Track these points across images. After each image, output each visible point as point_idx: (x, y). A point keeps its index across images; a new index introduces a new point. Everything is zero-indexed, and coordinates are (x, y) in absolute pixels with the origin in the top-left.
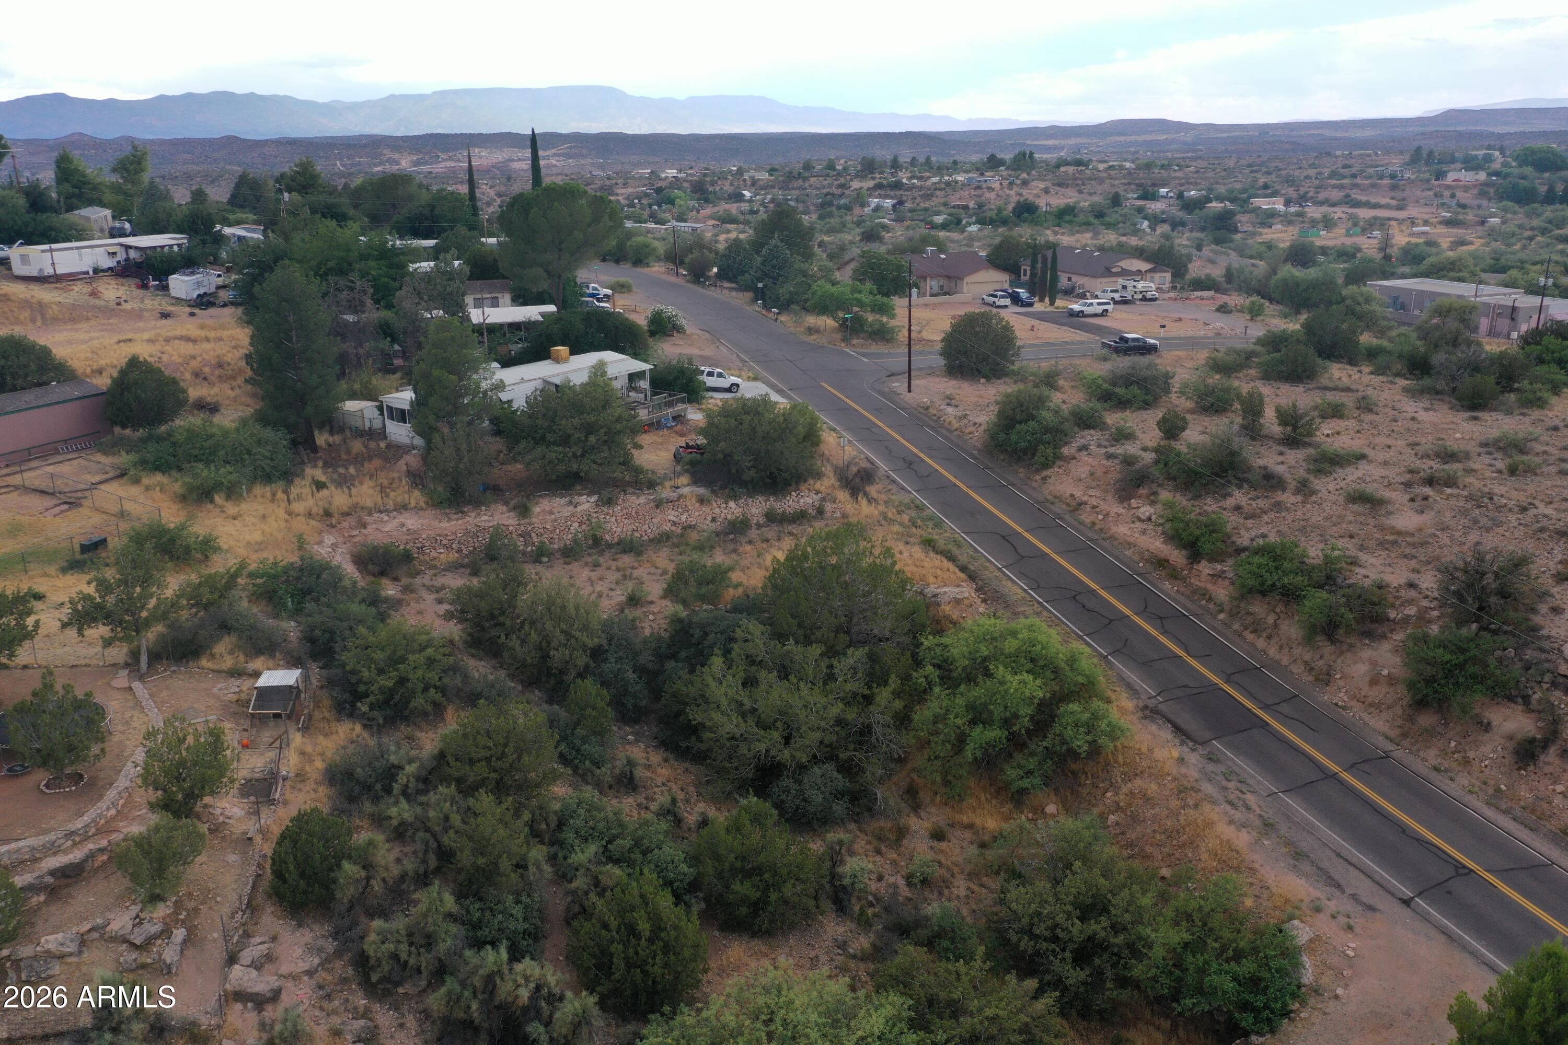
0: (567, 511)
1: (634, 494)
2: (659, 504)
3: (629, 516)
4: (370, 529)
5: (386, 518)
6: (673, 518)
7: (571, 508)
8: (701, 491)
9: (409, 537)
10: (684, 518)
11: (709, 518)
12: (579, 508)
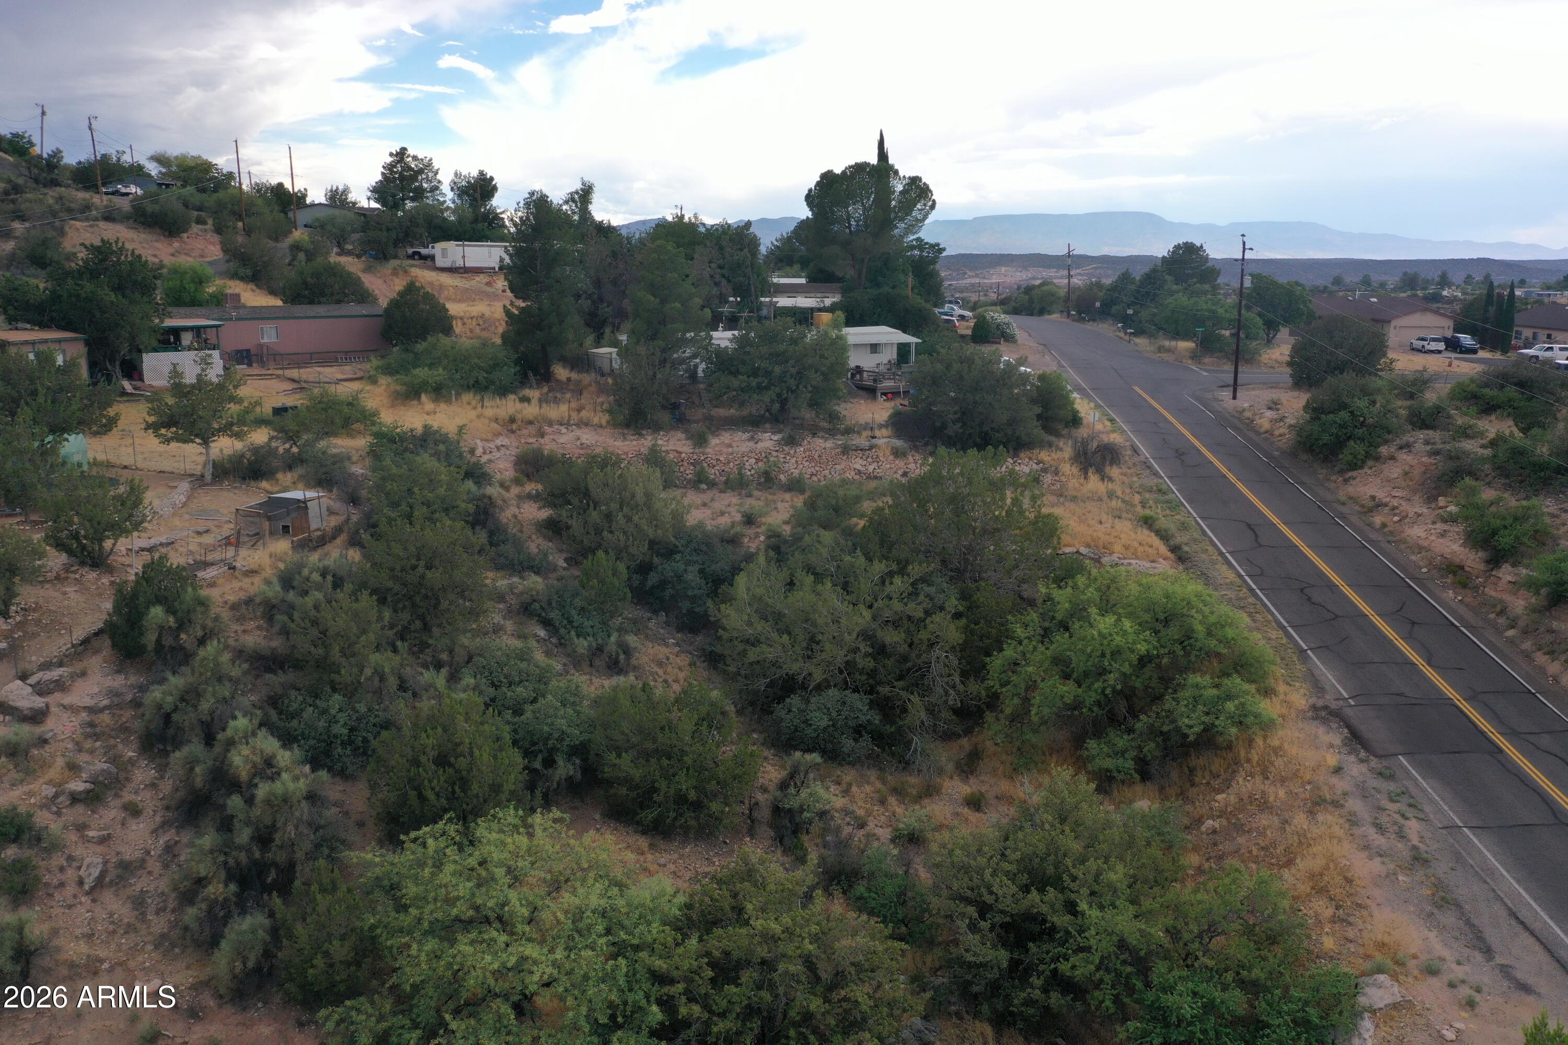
0: (746, 446)
1: (822, 437)
2: (846, 450)
3: (811, 459)
4: (547, 439)
5: (564, 430)
6: (858, 467)
7: (751, 444)
8: (899, 443)
9: (582, 452)
10: (871, 468)
11: (900, 472)
12: (760, 445)
